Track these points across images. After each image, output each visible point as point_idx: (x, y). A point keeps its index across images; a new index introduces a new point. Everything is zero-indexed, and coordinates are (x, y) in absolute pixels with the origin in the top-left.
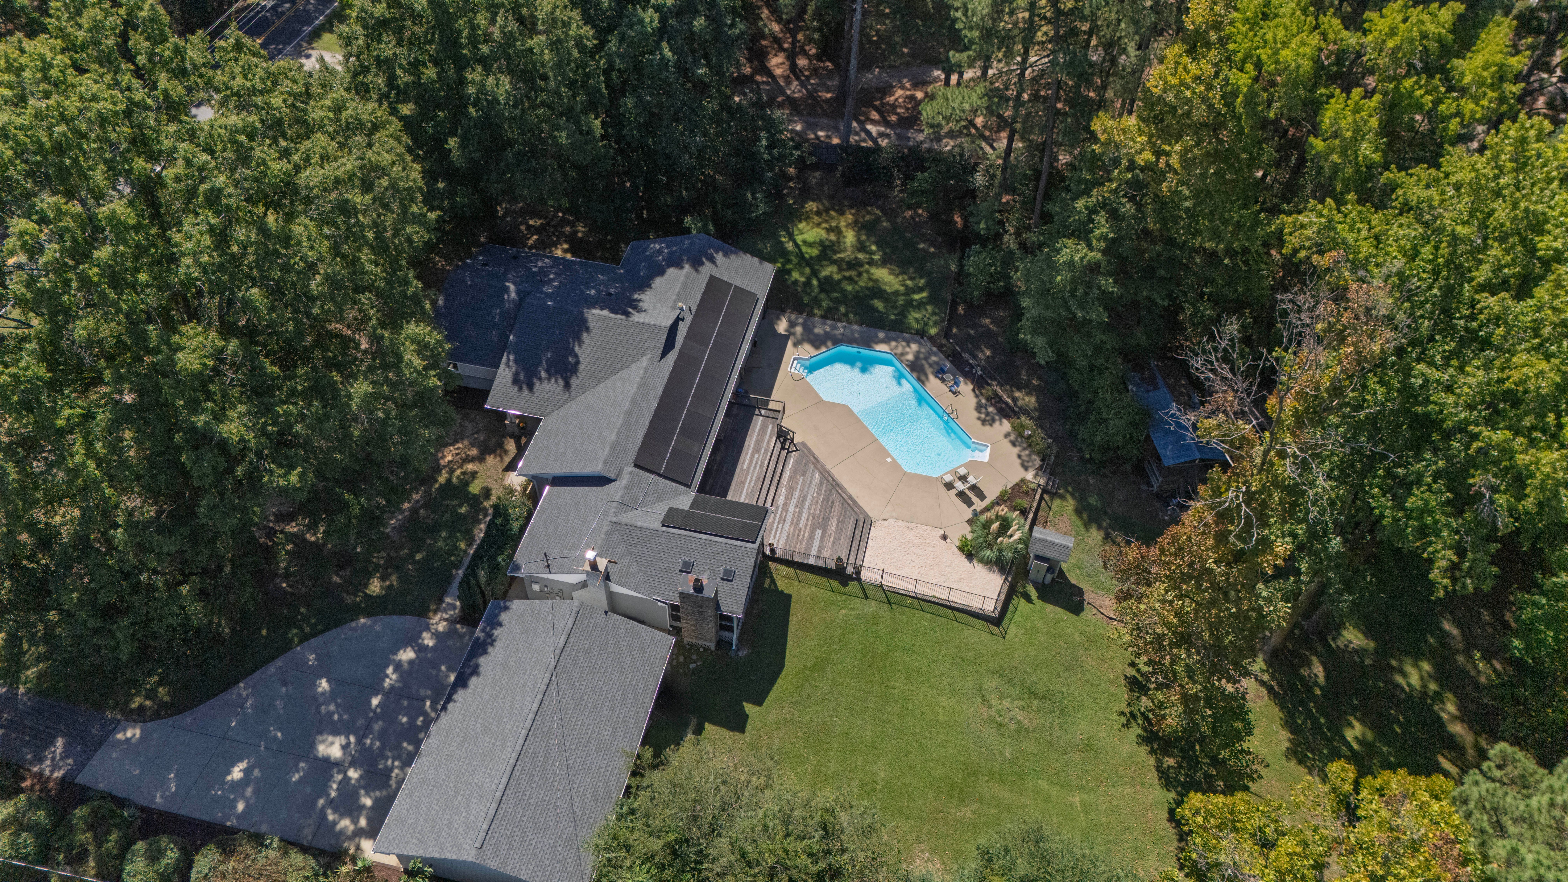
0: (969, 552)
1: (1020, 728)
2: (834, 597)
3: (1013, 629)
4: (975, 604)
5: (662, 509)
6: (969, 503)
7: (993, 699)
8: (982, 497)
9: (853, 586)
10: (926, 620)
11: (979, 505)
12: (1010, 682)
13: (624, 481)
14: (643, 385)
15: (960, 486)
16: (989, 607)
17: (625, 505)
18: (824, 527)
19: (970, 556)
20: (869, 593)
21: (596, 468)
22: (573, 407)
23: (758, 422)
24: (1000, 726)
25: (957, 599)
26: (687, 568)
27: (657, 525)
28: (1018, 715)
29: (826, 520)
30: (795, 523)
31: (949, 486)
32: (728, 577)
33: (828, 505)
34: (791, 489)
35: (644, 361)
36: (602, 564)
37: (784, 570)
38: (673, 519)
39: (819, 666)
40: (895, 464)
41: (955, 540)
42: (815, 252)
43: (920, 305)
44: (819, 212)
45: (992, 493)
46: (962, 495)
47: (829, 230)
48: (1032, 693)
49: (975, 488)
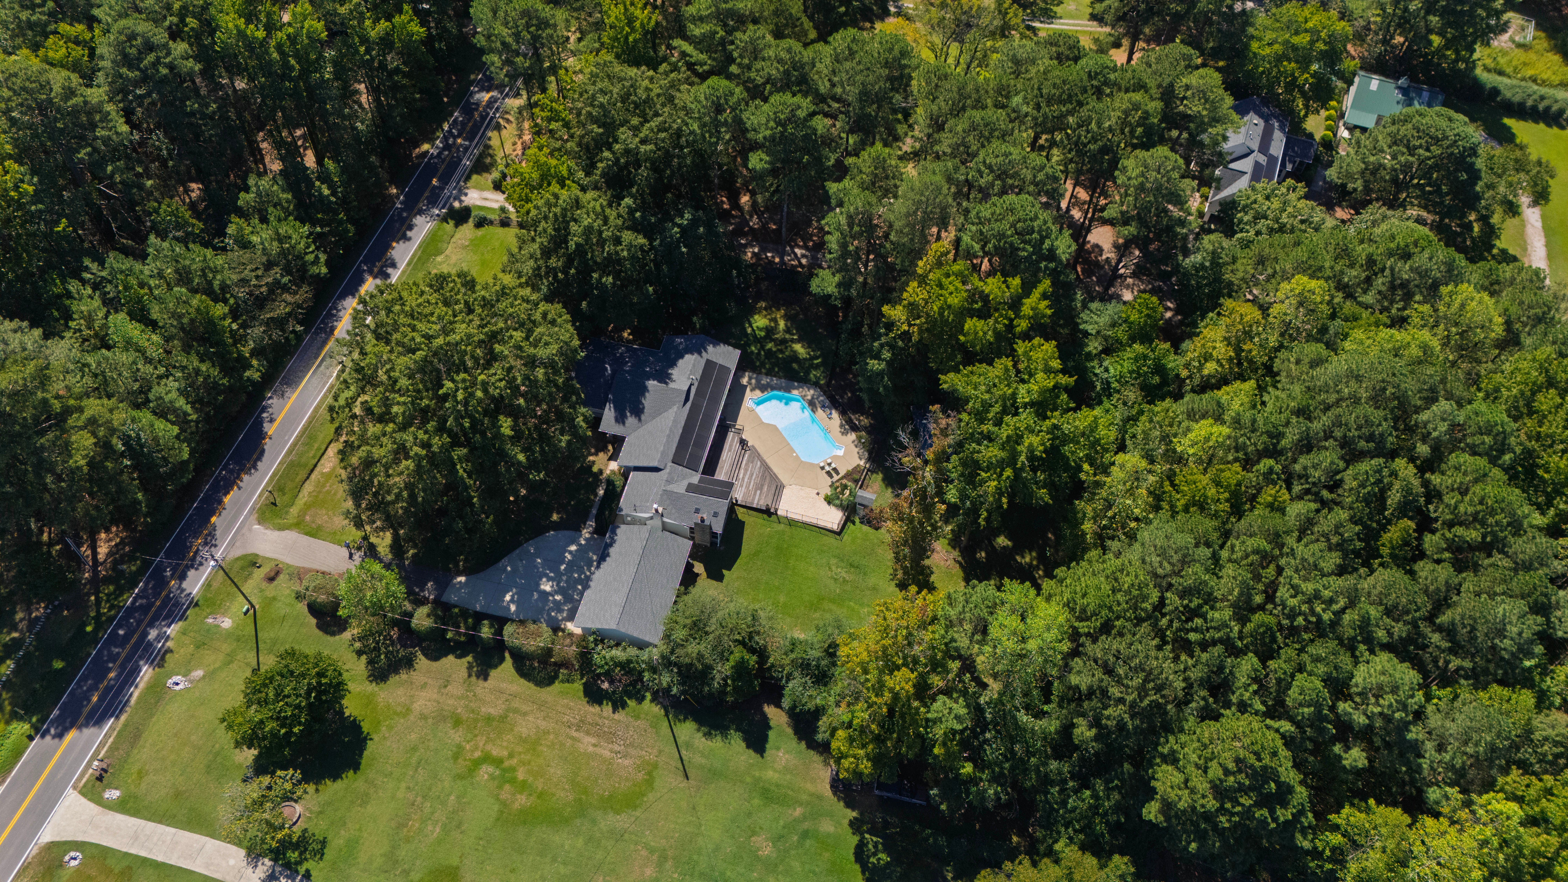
0: (829, 501)
1: (845, 580)
2: (764, 522)
3: (846, 537)
4: (829, 526)
5: (685, 484)
6: (831, 476)
7: (834, 568)
8: (837, 473)
9: (774, 517)
10: (807, 533)
11: (836, 478)
12: (842, 561)
13: (667, 470)
14: (675, 421)
15: (827, 468)
16: (835, 527)
17: (669, 482)
18: (761, 489)
19: (829, 503)
20: (781, 521)
21: (655, 464)
22: (641, 431)
23: (730, 435)
24: (836, 580)
25: (822, 523)
26: (697, 511)
27: (683, 491)
28: (844, 574)
29: (762, 485)
30: (748, 487)
31: (823, 468)
32: (716, 515)
33: (763, 478)
34: (746, 470)
35: (675, 408)
36: (660, 510)
37: (742, 510)
38: (691, 488)
39: (756, 554)
40: (797, 457)
41: (822, 496)
42: (763, 334)
43: (817, 367)
44: (766, 309)
45: (842, 473)
46: (828, 473)
47: (771, 320)
48: (852, 565)
49: (835, 469)
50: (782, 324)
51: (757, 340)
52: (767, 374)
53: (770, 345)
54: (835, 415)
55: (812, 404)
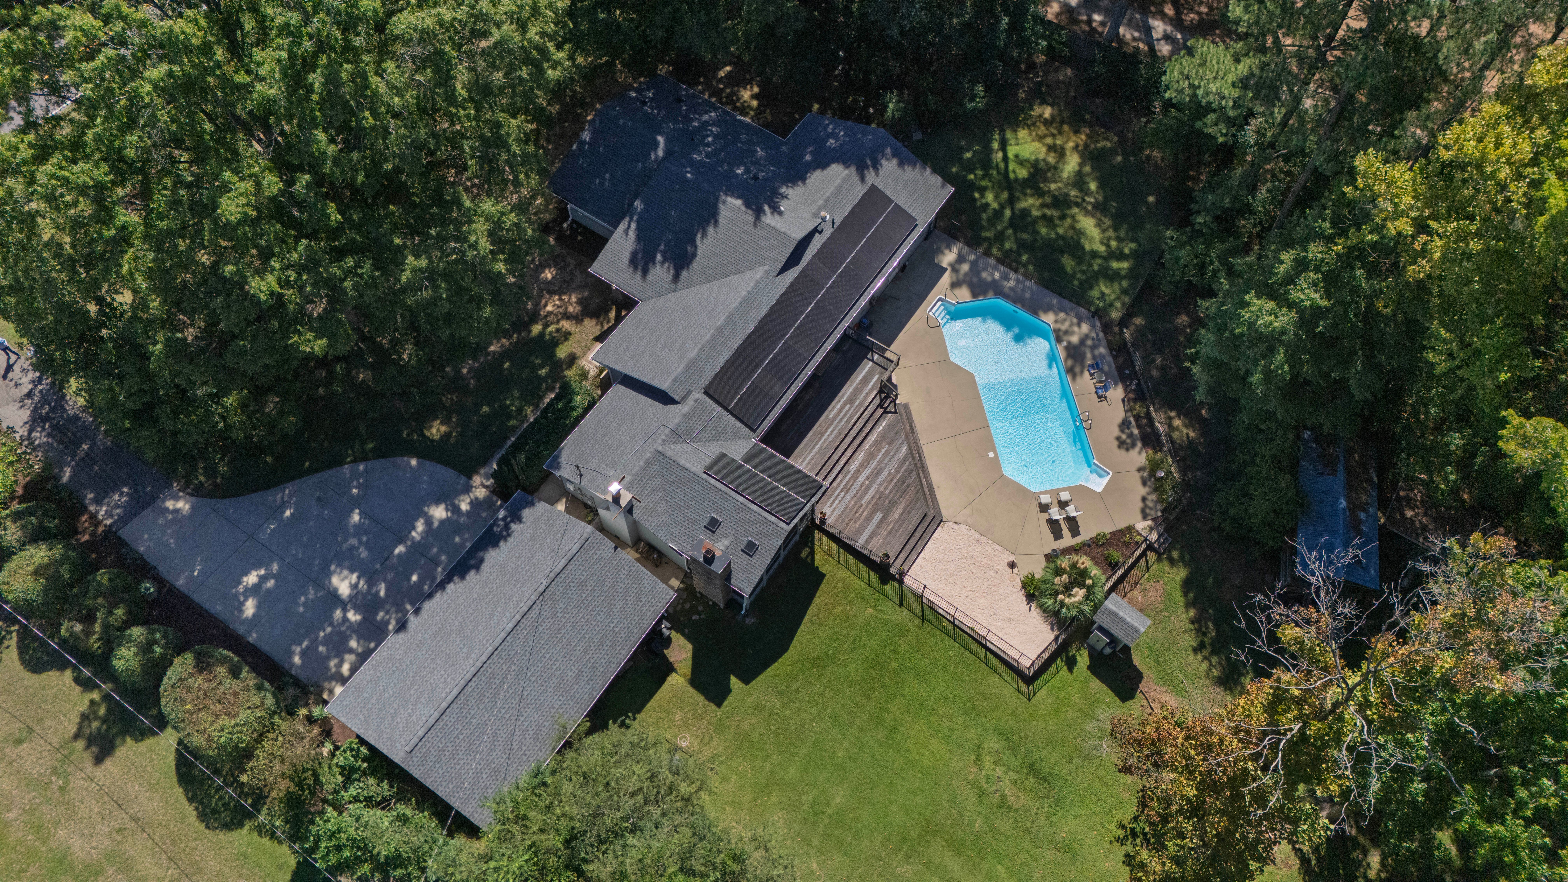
0: (1032, 593)
1: (1003, 804)
2: (867, 592)
3: (1043, 694)
4: (1012, 653)
5: (713, 450)
6: (1057, 534)
7: (988, 761)
8: (1075, 532)
9: (892, 585)
10: (955, 649)
11: (1068, 541)
12: (1014, 751)
13: (684, 408)
14: (747, 302)
15: (1055, 513)
16: (1025, 661)
17: (677, 435)
18: (887, 512)
19: (1030, 597)
20: (907, 600)
21: (664, 383)
22: (670, 302)
23: (865, 368)
24: (982, 793)
25: (996, 641)
26: (712, 527)
27: (698, 468)
28: (1007, 788)
29: (893, 504)
30: (861, 494)
31: (1044, 508)
32: (750, 549)
33: (902, 486)
34: (871, 456)
35: (760, 272)
36: (626, 498)
37: (829, 544)
38: (719, 467)
39: (821, 661)
40: (996, 463)
41: (1020, 573)
42: (1023, 173)
43: (1112, 277)
44: (1047, 123)
45: (1087, 534)
46: (1054, 526)
47: (1051, 148)
48: (1033, 770)
49: (1072, 522)
50: (1072, 164)
51: (1007, 183)
52: (1000, 261)
53: (1029, 202)
54: (1117, 393)
55: (1075, 354)
